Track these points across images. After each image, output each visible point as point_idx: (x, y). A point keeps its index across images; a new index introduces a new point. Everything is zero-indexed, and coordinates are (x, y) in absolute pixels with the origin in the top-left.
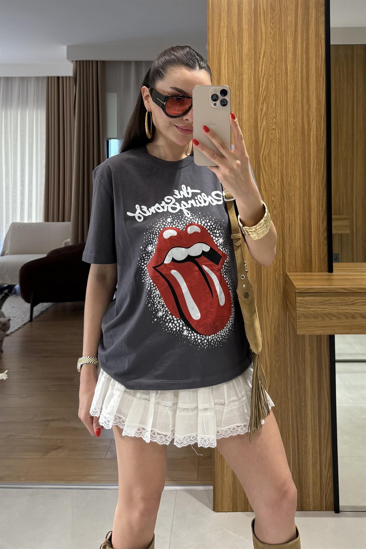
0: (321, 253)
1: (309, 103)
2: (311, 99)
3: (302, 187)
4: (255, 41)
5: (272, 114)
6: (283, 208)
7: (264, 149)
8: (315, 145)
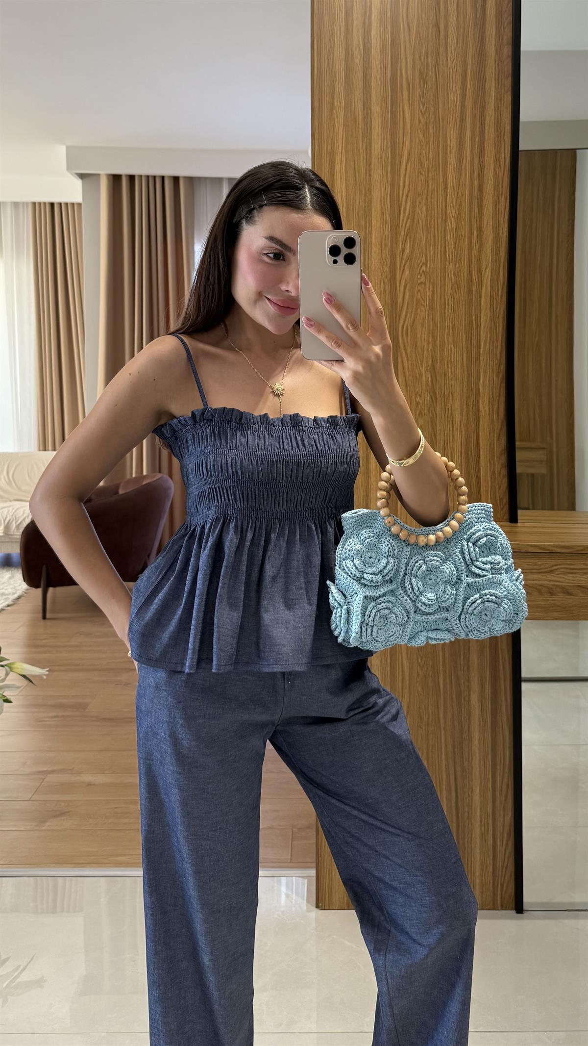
0: (497, 490)
1: (481, 239)
2: (485, 233)
3: (466, 379)
4: (394, 135)
5: (420, 258)
6: (434, 414)
7: (406, 316)
8: (488, 310)
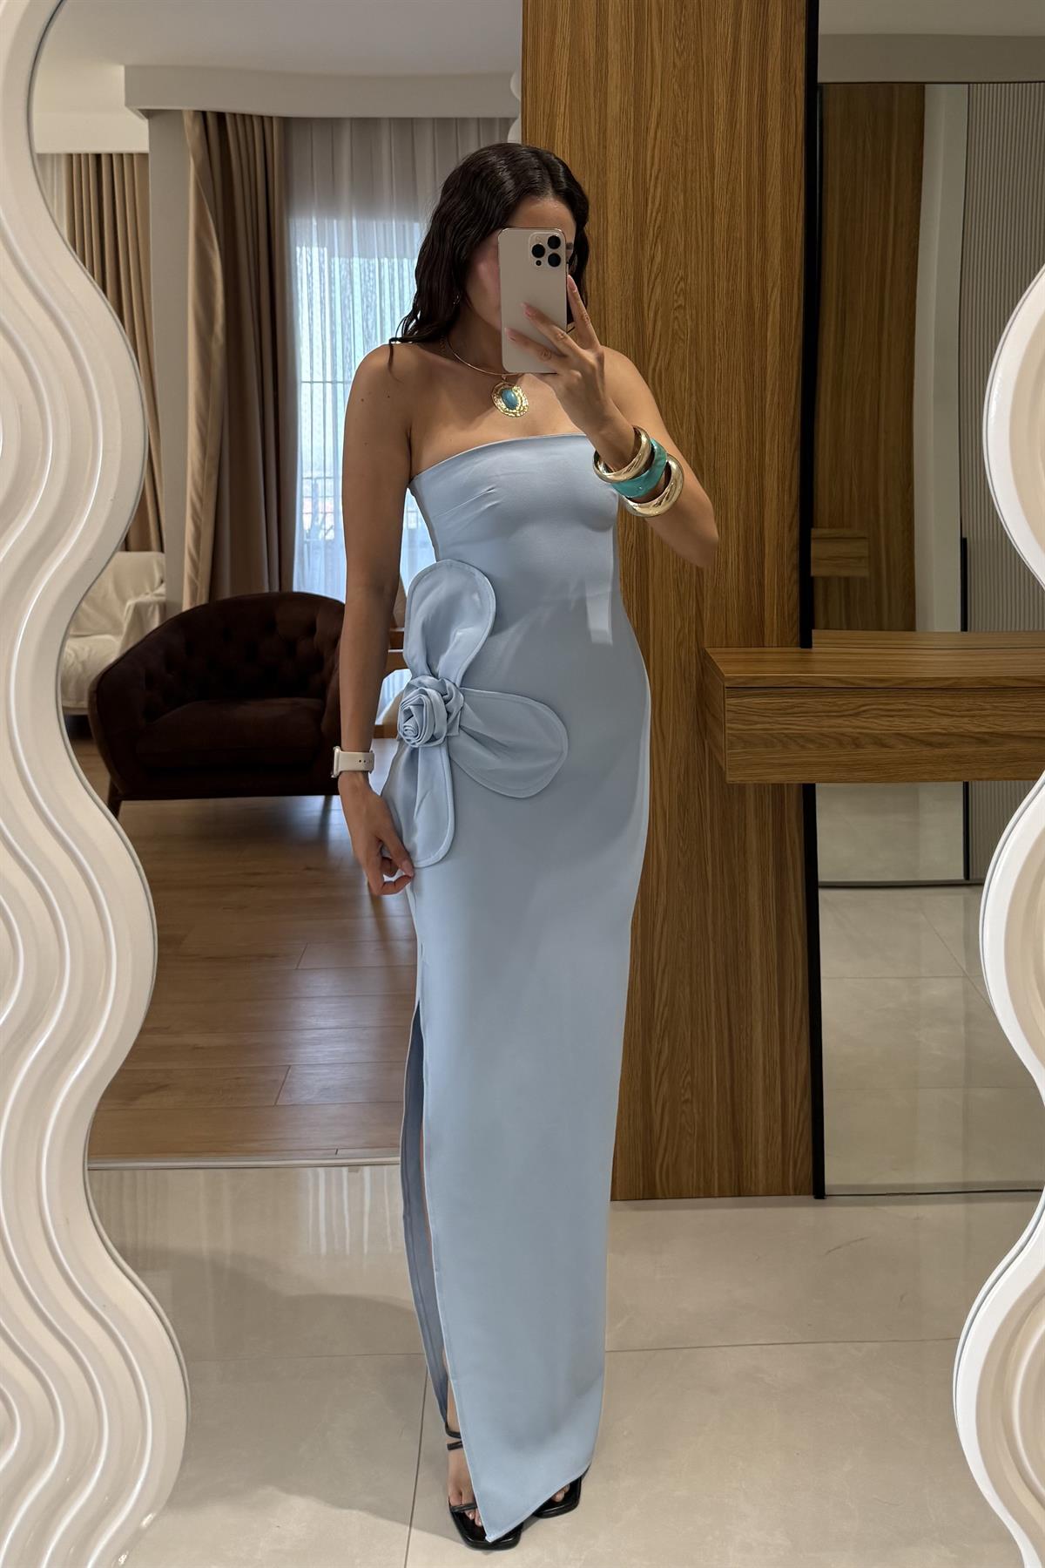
0: (786, 602)
1: (765, 244)
2: (770, 236)
3: (745, 446)
4: (638, 85)
5: (676, 272)
7: (658, 355)
8: (778, 345)
